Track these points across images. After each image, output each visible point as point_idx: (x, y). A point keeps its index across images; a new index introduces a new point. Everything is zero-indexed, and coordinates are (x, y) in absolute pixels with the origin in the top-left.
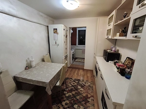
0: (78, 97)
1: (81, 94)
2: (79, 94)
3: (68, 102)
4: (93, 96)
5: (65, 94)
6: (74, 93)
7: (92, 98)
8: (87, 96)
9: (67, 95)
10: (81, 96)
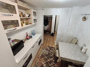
0: (46, 57)
1: (44, 59)
2: (46, 60)
3: (51, 55)
4: (38, 58)
5: (54, 59)
6: (49, 60)
7: (39, 57)
8: (41, 58)
9: (52, 59)
10: (44, 58)
